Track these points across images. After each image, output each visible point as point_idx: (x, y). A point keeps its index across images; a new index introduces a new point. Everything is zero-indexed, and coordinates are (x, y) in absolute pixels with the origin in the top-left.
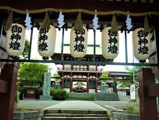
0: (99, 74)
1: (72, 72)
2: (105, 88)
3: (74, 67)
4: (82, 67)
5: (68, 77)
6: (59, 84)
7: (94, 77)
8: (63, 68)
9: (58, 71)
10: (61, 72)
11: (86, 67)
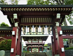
0: (43, 45)
1: (32, 44)
2: (46, 50)
3: (33, 42)
4: (36, 42)
5: (30, 46)
6: (26, 49)
7: (41, 46)
8: (28, 42)
9: (26, 44)
10: (27, 44)
11: (37, 42)
